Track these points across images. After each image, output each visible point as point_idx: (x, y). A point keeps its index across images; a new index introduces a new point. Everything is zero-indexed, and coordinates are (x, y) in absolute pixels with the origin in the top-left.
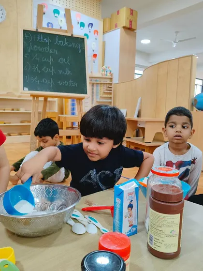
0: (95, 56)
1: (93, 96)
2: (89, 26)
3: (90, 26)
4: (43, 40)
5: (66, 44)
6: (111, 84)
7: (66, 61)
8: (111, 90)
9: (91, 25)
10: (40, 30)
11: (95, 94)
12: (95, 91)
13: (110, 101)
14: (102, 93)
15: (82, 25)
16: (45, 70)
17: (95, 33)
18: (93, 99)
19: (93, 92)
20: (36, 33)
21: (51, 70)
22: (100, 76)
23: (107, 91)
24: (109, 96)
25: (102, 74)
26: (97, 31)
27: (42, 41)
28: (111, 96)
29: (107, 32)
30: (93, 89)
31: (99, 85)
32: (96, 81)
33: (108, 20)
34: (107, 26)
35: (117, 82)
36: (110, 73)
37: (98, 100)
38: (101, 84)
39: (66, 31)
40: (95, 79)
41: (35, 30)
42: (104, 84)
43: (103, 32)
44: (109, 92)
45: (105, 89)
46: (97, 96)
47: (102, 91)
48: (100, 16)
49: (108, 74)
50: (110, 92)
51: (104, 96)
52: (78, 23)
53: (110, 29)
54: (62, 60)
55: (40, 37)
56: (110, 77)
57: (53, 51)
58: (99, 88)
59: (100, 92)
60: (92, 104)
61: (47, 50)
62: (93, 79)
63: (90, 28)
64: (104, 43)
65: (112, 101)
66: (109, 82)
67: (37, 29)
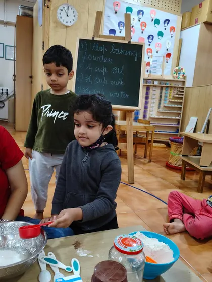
0: (169, 55)
1: (160, 100)
2: (164, 23)
3: (166, 23)
4: (99, 49)
5: (122, 52)
6: (183, 88)
7: (120, 71)
8: (182, 95)
9: (167, 21)
10: (96, 39)
11: (163, 98)
12: (163, 95)
13: (180, 106)
14: (171, 97)
15: (157, 22)
16: (98, 80)
17: (171, 31)
18: (160, 104)
19: (161, 96)
20: (92, 42)
21: (103, 81)
22: (171, 78)
23: (177, 96)
24: (179, 101)
25: (173, 76)
26: (174, 28)
27: (97, 50)
28: (181, 101)
29: (185, 28)
30: (161, 93)
31: (169, 88)
32: (165, 84)
33: (187, 15)
34: (186, 21)
35: (191, 85)
36: (183, 75)
37: (166, 105)
38: (171, 87)
39: (124, 38)
40: (165, 82)
41: (91, 39)
42: (175, 87)
43: (181, 29)
44: (179, 96)
45: (175, 93)
46: (165, 100)
47: (172, 95)
48: (179, 10)
49: (181, 77)
50: (181, 96)
51: (173, 100)
52: (152, 20)
53: (190, 25)
54: (115, 70)
55: (96, 46)
56: (183, 80)
57: (107, 61)
58: (169, 91)
59: (170, 96)
60: (159, 108)
61: (101, 59)
62: (162, 82)
63: (166, 25)
64: (181, 41)
65: (182, 107)
66: (180, 85)
67: (93, 38)
